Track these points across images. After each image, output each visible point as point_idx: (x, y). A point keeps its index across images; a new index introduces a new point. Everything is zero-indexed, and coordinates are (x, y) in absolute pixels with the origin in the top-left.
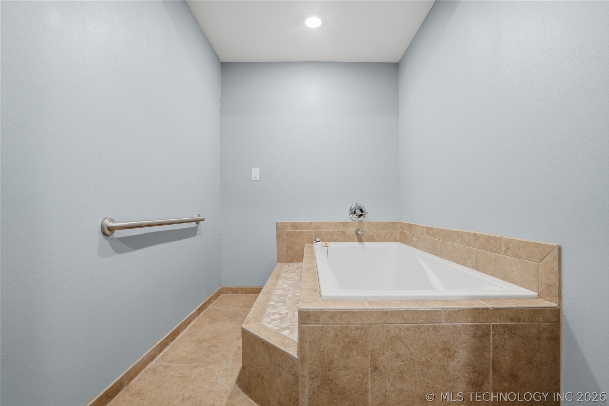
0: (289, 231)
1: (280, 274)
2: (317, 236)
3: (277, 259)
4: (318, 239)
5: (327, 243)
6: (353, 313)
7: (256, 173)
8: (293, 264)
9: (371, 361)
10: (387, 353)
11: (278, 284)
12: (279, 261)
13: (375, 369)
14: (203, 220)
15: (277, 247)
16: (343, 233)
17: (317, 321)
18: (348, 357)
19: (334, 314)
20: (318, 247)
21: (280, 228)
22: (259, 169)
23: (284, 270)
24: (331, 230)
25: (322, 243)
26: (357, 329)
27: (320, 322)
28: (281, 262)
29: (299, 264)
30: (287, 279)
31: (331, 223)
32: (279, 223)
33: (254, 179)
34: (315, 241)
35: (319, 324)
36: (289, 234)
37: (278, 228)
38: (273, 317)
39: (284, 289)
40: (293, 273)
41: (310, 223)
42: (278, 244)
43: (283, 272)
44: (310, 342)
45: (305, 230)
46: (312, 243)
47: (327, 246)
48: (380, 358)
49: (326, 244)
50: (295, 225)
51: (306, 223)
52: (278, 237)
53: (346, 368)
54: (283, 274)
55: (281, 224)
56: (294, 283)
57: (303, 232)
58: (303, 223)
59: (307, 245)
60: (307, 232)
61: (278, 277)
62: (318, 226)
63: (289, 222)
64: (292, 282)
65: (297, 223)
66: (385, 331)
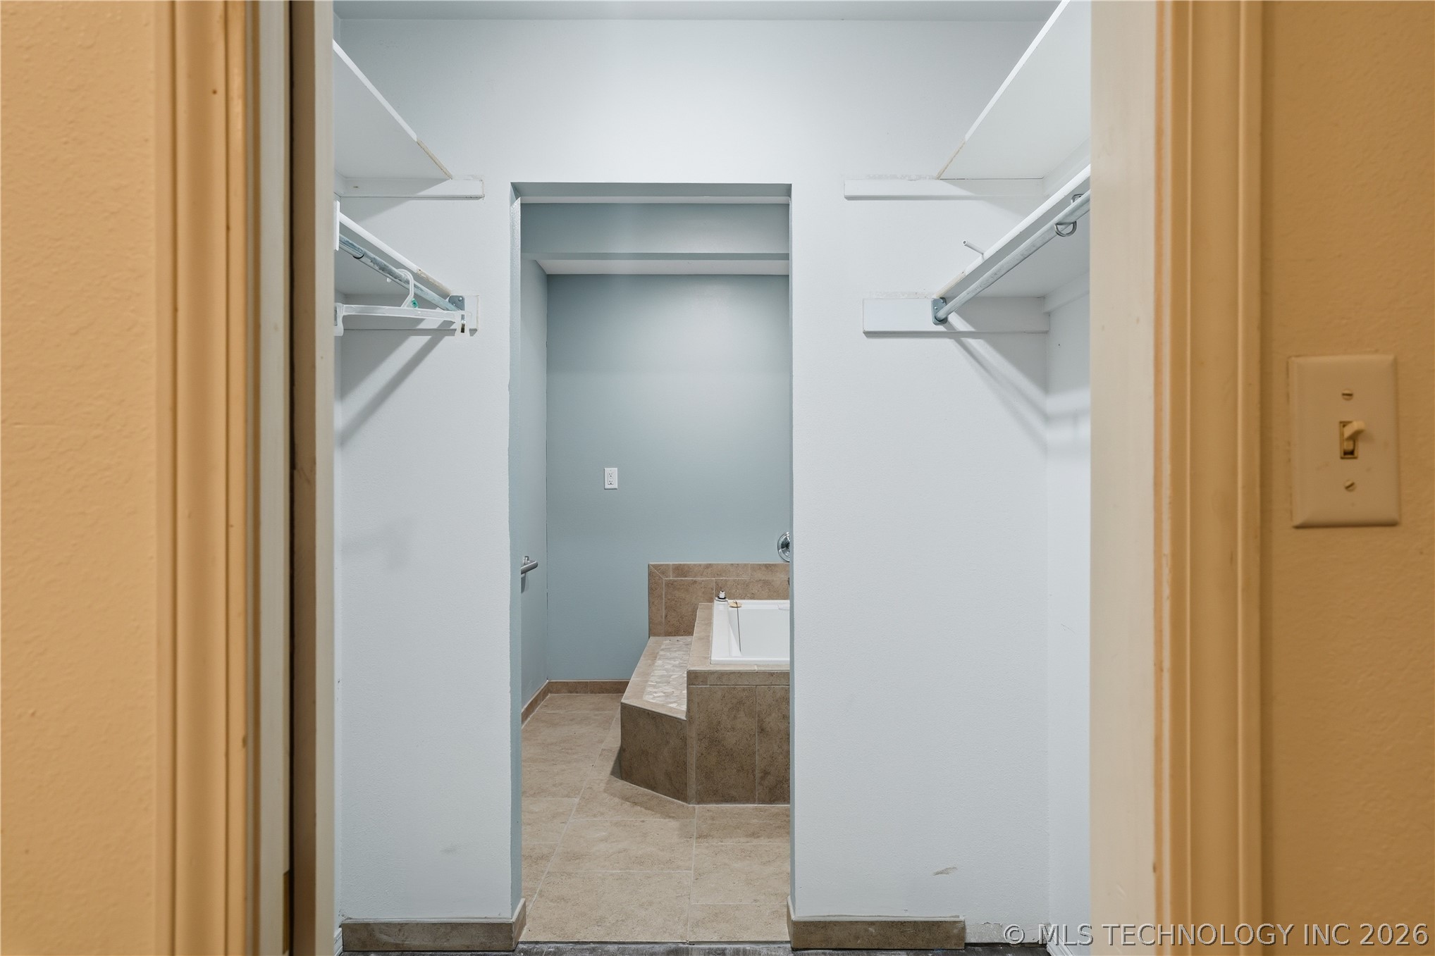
0: (671, 580)
1: (658, 653)
2: (719, 589)
3: (650, 630)
4: (722, 595)
5: (738, 601)
6: (740, 674)
7: (612, 477)
8: (679, 638)
9: (758, 722)
10: (773, 715)
11: (656, 664)
12: (652, 633)
13: (762, 730)
14: (535, 566)
15: (650, 607)
16: (766, 583)
17: (704, 682)
18: (735, 717)
19: (722, 675)
20: (720, 609)
21: (655, 574)
22: (616, 469)
23: (663, 647)
24: (745, 577)
25: (729, 601)
26: (744, 690)
27: (709, 683)
28: (655, 635)
29: (688, 639)
30: (670, 659)
31: (745, 565)
32: (653, 566)
33: (607, 486)
34: (717, 598)
35: (707, 685)
36: (670, 584)
37: (650, 574)
38: (655, 695)
39: (666, 670)
40: (679, 651)
41: (708, 566)
42: (651, 604)
43: (662, 650)
44: (698, 703)
45: (699, 579)
46: (711, 600)
47: (737, 607)
48: (767, 719)
49: (736, 603)
50: (680, 570)
51: (700, 565)
52: (651, 590)
53: (733, 729)
54: (662, 653)
55: (656, 567)
56: (679, 664)
57: (695, 582)
58: (695, 565)
59: (702, 605)
60: (703, 581)
61: (654, 657)
62: (722, 570)
63: (671, 563)
64: (677, 662)
65: (684, 565)
66: (772, 691)
